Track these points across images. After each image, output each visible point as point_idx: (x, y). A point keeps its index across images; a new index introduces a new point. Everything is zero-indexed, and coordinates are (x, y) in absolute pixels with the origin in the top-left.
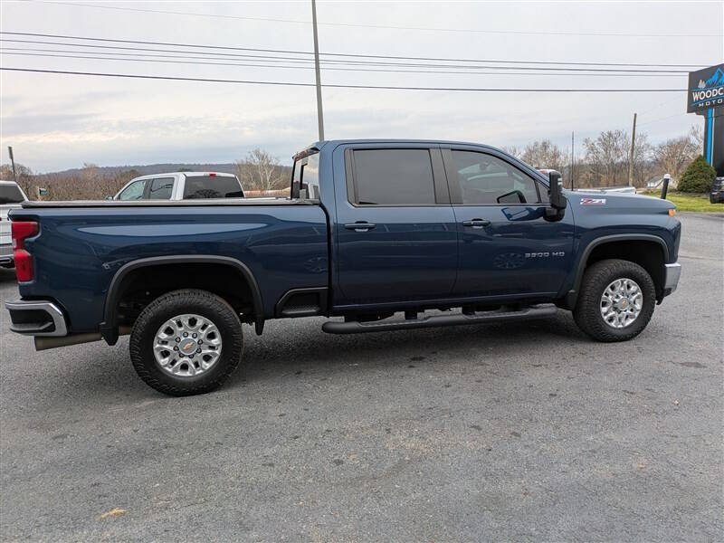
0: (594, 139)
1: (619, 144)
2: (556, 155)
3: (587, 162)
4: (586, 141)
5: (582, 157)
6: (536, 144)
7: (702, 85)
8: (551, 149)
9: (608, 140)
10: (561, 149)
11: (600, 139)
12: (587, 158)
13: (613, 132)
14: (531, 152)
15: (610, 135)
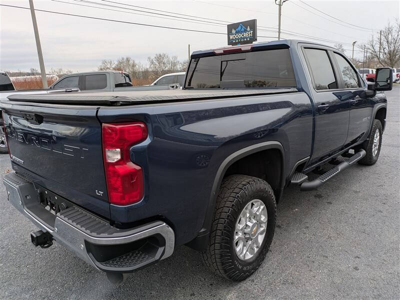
0: (153, 57)
1: (165, 60)
2: (134, 66)
3: (151, 70)
4: (149, 58)
5: (148, 67)
6: (123, 59)
7: (234, 31)
8: (131, 62)
9: (160, 58)
10: (136, 62)
11: (156, 58)
12: (150, 68)
13: (161, 55)
14: (120, 63)
15: (160, 56)
